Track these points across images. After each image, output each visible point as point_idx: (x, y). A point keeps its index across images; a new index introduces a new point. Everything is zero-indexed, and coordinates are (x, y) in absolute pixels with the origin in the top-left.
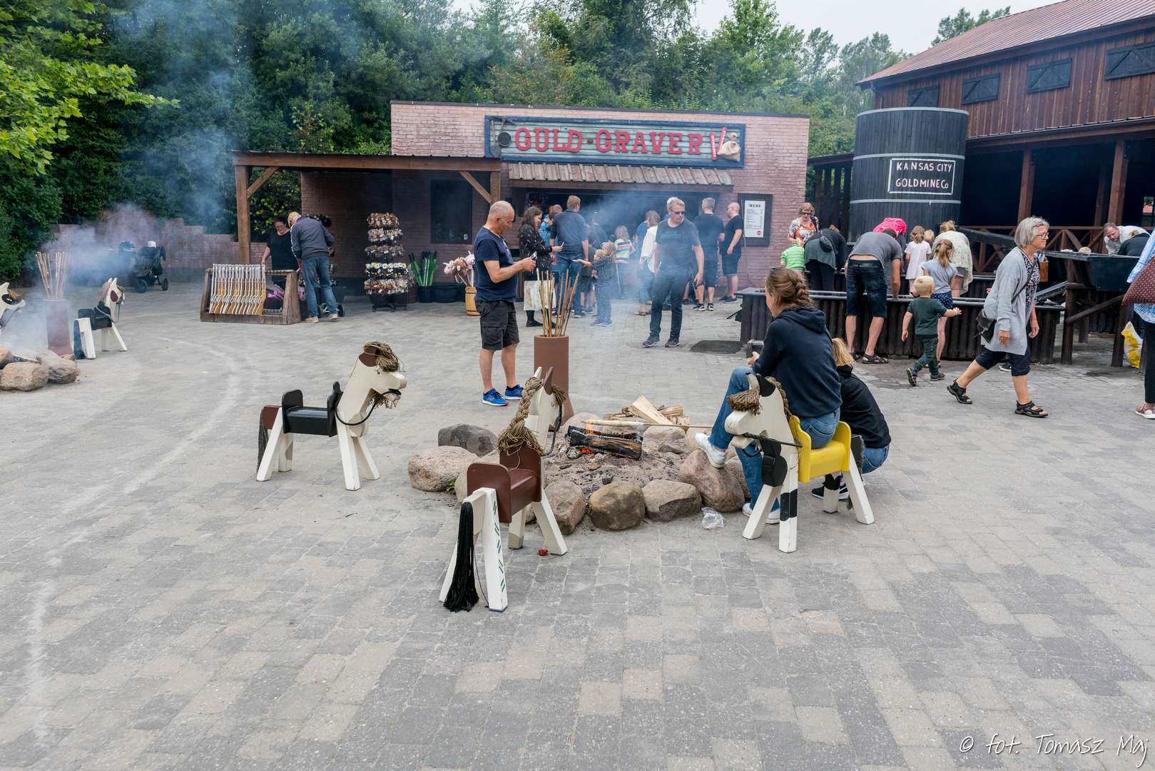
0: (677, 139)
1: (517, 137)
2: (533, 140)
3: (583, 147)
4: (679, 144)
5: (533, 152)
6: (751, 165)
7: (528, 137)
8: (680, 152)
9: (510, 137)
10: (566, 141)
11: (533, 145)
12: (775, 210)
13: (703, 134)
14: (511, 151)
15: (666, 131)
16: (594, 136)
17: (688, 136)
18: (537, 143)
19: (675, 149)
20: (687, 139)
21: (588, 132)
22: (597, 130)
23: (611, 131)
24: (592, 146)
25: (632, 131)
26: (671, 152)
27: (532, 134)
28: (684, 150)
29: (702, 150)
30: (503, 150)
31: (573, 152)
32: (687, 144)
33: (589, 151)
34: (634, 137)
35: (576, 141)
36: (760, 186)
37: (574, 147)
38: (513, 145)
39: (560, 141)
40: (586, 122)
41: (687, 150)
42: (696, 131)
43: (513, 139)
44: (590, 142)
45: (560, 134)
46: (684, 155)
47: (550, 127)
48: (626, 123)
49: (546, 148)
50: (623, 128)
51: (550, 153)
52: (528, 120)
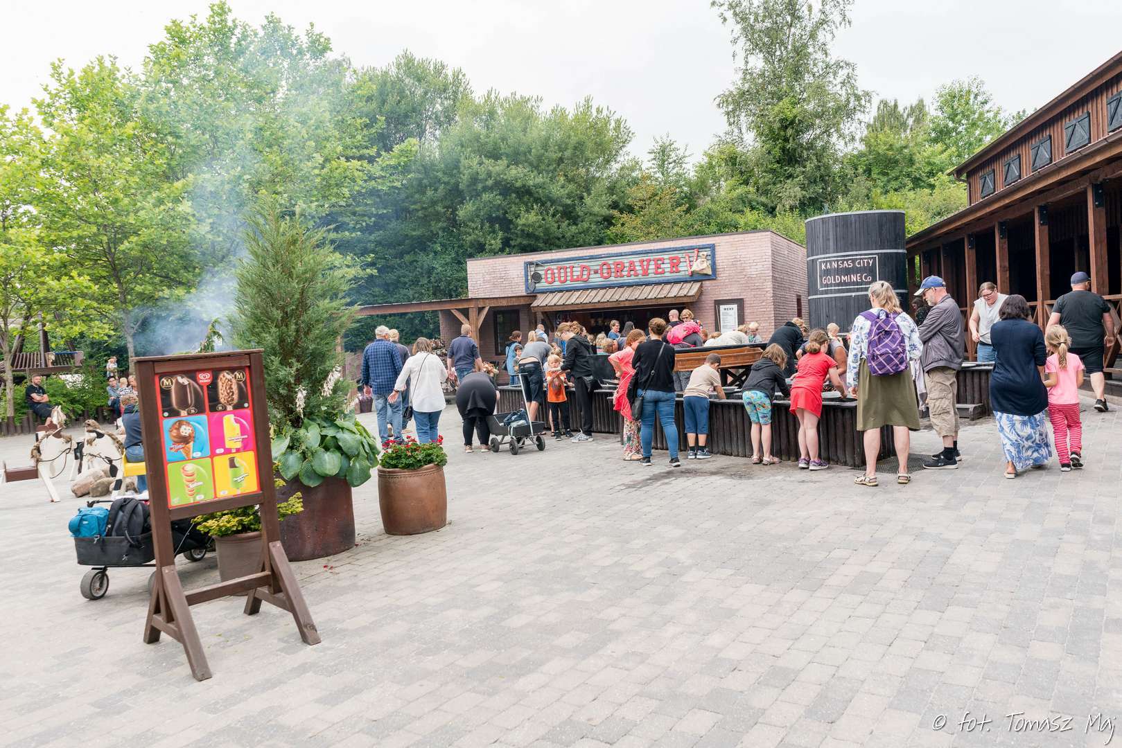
0: (659, 262)
1: (546, 274)
2: (556, 275)
3: (591, 276)
4: (662, 266)
5: (557, 284)
6: (723, 276)
7: (553, 274)
8: (663, 272)
9: (540, 275)
10: (579, 273)
11: (557, 279)
12: (747, 311)
13: (680, 256)
14: (542, 285)
15: (652, 257)
16: (598, 267)
17: (669, 259)
18: (560, 277)
19: (660, 270)
20: (668, 261)
21: (594, 265)
22: (600, 263)
23: (610, 262)
24: (598, 275)
25: (626, 261)
26: (657, 273)
27: (556, 271)
28: (666, 270)
29: (680, 269)
30: (537, 285)
31: (586, 281)
32: (669, 265)
33: (596, 279)
34: (627, 265)
35: (585, 273)
36: (734, 293)
37: (585, 277)
38: (543, 280)
39: (574, 274)
40: (592, 258)
41: (669, 269)
42: (674, 254)
43: (543, 276)
44: (596, 272)
45: (574, 269)
46: (667, 274)
47: (567, 264)
48: (621, 255)
49: (566, 280)
50: (618, 259)
51: (569, 284)
52: (552, 261)
